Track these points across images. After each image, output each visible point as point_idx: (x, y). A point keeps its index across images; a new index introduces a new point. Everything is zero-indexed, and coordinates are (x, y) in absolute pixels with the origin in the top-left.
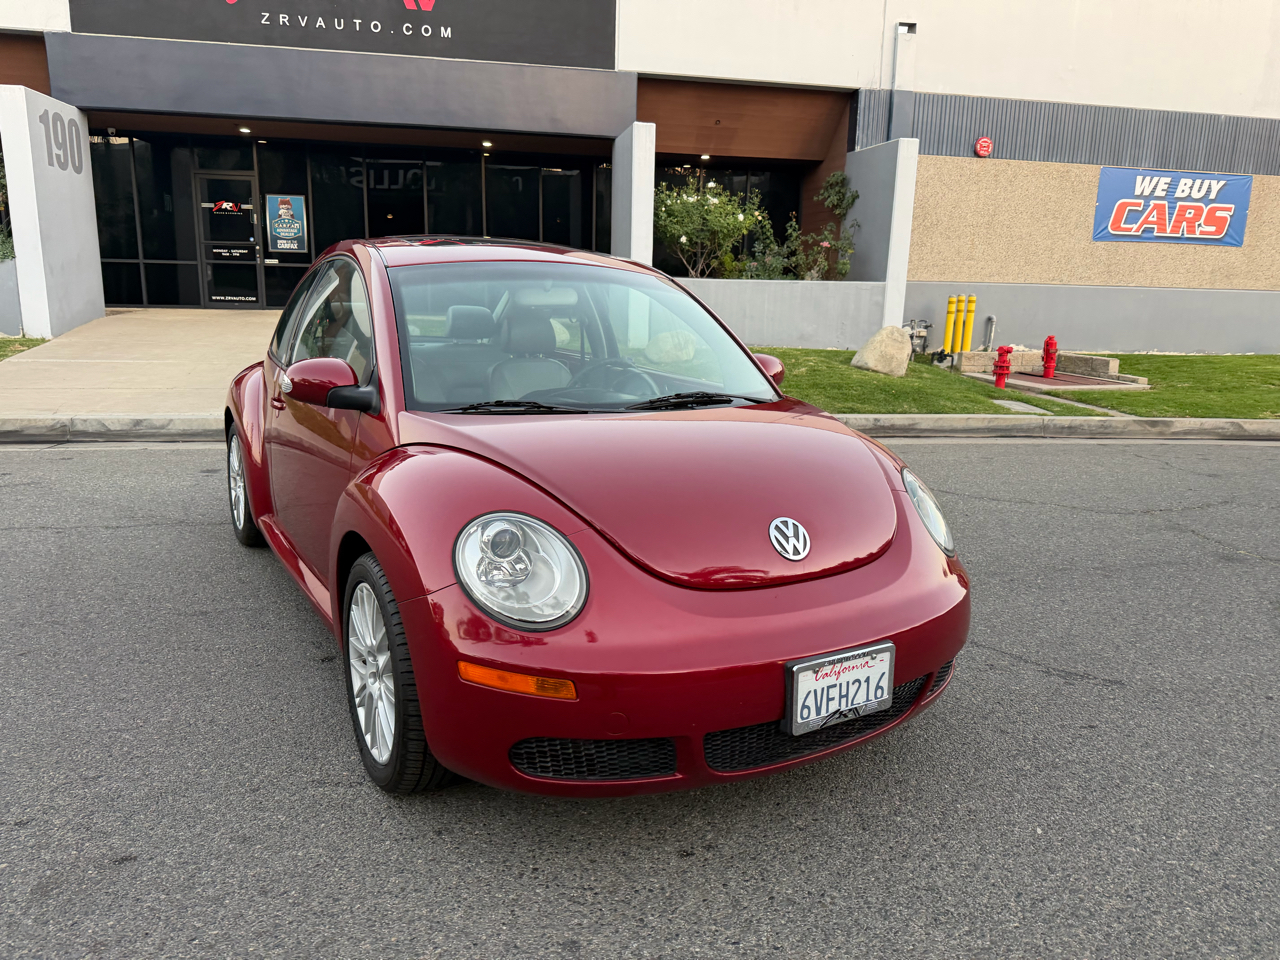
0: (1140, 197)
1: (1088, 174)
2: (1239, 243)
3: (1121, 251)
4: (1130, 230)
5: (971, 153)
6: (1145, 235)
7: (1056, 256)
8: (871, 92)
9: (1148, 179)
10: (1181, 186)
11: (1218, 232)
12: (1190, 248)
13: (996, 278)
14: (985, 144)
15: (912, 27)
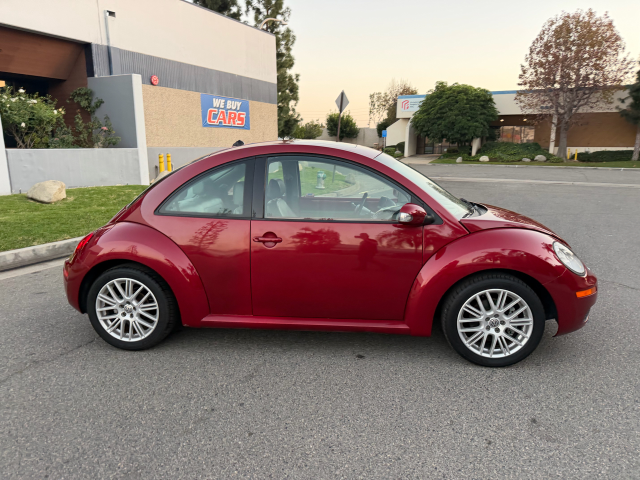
0: (215, 108)
1: (196, 96)
2: (249, 129)
3: (213, 132)
4: (214, 122)
5: (150, 83)
6: (220, 125)
7: (190, 134)
8: (98, 45)
9: (217, 99)
10: (228, 104)
11: (242, 124)
12: (235, 130)
13: (169, 145)
14: (154, 78)
15: (112, 14)
